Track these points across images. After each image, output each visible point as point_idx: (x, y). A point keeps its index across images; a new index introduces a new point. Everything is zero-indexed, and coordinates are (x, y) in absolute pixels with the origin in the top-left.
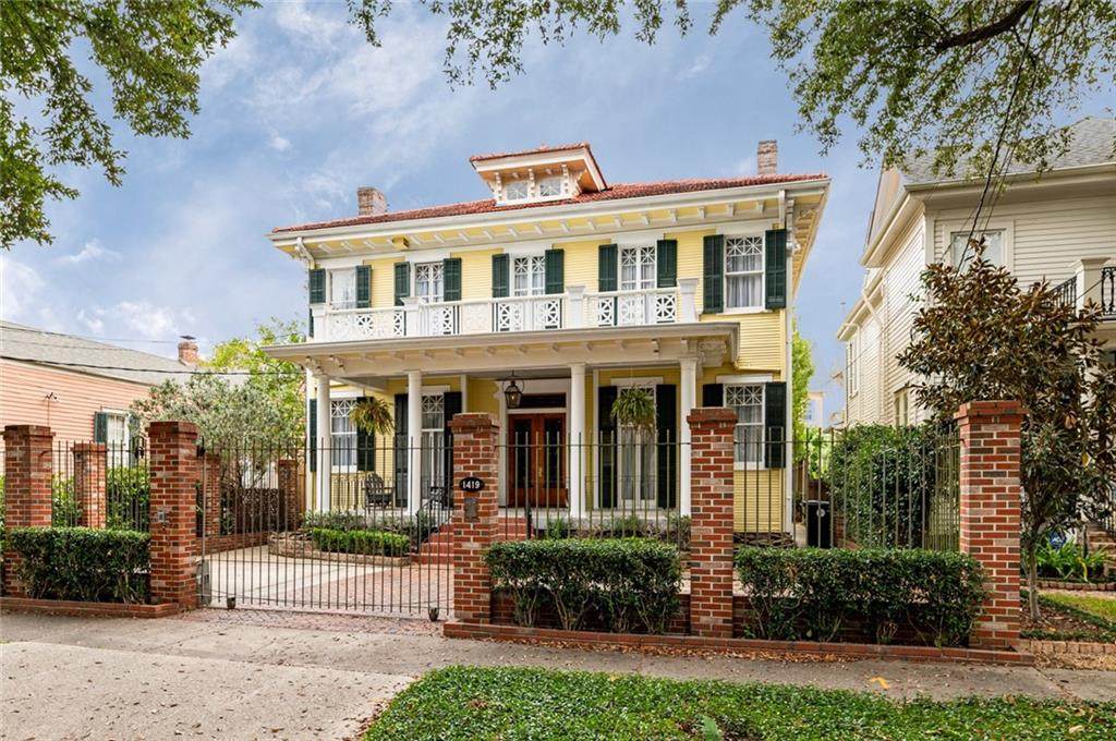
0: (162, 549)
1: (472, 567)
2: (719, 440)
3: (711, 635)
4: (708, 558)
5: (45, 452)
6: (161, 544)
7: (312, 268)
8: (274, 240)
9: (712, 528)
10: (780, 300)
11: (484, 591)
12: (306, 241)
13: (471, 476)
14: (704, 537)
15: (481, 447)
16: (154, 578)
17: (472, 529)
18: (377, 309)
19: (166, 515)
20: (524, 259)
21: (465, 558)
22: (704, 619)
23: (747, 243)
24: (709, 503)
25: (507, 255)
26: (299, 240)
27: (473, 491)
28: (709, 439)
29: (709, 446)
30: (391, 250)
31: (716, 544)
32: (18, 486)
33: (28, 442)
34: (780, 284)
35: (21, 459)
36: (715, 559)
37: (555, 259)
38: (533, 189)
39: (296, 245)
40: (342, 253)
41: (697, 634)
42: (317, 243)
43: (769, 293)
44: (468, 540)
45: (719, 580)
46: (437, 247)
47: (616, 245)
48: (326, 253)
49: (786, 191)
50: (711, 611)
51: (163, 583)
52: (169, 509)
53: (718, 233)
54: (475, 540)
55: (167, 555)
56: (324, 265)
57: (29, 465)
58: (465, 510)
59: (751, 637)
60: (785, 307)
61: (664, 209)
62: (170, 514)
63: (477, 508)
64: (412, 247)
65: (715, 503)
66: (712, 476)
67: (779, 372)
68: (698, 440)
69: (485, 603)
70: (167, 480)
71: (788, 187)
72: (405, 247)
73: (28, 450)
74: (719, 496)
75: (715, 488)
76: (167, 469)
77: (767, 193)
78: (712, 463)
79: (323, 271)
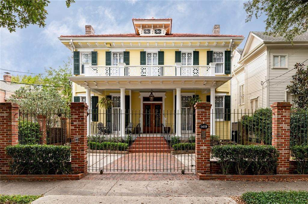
0: (76, 152)
1: (203, 155)
2: (286, 112)
3: (283, 174)
4: (282, 149)
5: (16, 114)
6: (76, 150)
7: (75, 51)
8: (61, 40)
9: (283, 140)
10: (229, 71)
11: (208, 163)
12: (74, 41)
13: (204, 123)
14: (281, 143)
15: (207, 114)
16: (73, 164)
17: (204, 142)
18: (99, 66)
19: (79, 139)
20: (150, 54)
21: (201, 152)
22: (281, 169)
23: (219, 54)
24: (282, 132)
25: (146, 52)
26: (71, 40)
27: (204, 129)
28: (283, 112)
29: (283, 114)
30: (104, 47)
31: (284, 145)
32: (5, 128)
33: (10, 110)
34: (229, 67)
35: (6, 117)
36: (284, 149)
37: (161, 54)
38: (152, 31)
39: (70, 42)
40: (86, 46)
41: (278, 173)
42: (78, 42)
43: (226, 69)
44: (202, 146)
45: (285, 156)
46: (121, 47)
47: (181, 51)
48: (80, 46)
49: (233, 39)
50: (283, 166)
51: (77, 166)
52: (80, 137)
53: (211, 50)
54: (205, 146)
55: (79, 154)
56: (79, 50)
57: (11, 119)
58: (202, 135)
59: (299, 174)
60: (230, 73)
61: (197, 42)
62: (80, 139)
63: (206, 135)
64: (112, 47)
65: (284, 132)
66: (284, 123)
67: (228, 93)
68: (279, 112)
69: (208, 167)
70: (78, 125)
71: (233, 38)
72: (110, 46)
73: (10, 113)
74: (286, 130)
75: (284, 127)
76: (78, 121)
77: (227, 40)
78: (284, 119)
79: (79, 52)
